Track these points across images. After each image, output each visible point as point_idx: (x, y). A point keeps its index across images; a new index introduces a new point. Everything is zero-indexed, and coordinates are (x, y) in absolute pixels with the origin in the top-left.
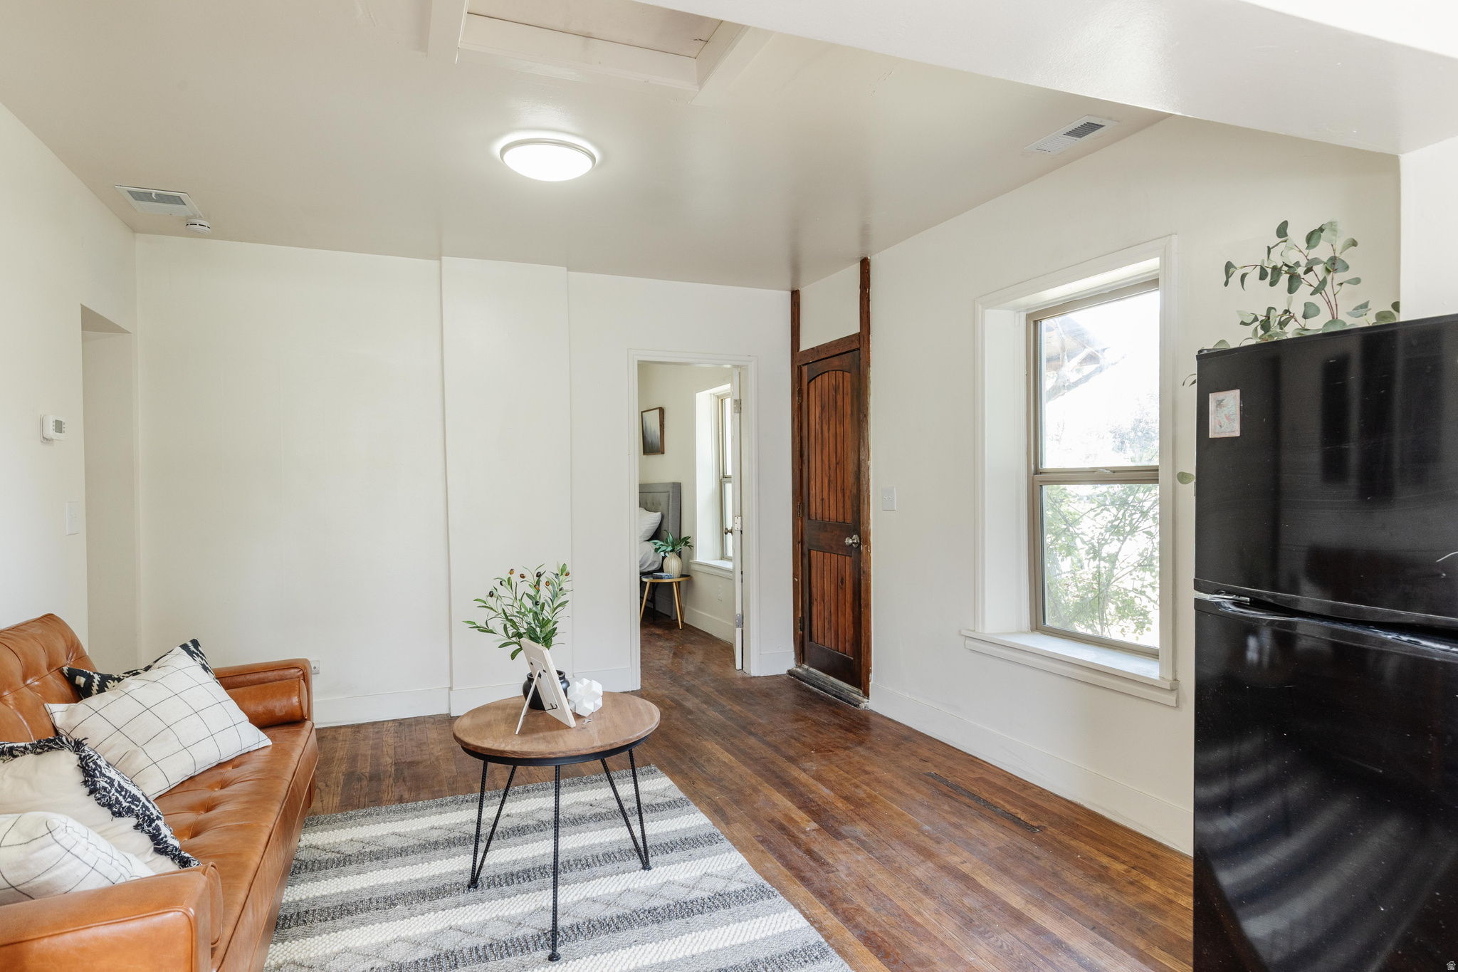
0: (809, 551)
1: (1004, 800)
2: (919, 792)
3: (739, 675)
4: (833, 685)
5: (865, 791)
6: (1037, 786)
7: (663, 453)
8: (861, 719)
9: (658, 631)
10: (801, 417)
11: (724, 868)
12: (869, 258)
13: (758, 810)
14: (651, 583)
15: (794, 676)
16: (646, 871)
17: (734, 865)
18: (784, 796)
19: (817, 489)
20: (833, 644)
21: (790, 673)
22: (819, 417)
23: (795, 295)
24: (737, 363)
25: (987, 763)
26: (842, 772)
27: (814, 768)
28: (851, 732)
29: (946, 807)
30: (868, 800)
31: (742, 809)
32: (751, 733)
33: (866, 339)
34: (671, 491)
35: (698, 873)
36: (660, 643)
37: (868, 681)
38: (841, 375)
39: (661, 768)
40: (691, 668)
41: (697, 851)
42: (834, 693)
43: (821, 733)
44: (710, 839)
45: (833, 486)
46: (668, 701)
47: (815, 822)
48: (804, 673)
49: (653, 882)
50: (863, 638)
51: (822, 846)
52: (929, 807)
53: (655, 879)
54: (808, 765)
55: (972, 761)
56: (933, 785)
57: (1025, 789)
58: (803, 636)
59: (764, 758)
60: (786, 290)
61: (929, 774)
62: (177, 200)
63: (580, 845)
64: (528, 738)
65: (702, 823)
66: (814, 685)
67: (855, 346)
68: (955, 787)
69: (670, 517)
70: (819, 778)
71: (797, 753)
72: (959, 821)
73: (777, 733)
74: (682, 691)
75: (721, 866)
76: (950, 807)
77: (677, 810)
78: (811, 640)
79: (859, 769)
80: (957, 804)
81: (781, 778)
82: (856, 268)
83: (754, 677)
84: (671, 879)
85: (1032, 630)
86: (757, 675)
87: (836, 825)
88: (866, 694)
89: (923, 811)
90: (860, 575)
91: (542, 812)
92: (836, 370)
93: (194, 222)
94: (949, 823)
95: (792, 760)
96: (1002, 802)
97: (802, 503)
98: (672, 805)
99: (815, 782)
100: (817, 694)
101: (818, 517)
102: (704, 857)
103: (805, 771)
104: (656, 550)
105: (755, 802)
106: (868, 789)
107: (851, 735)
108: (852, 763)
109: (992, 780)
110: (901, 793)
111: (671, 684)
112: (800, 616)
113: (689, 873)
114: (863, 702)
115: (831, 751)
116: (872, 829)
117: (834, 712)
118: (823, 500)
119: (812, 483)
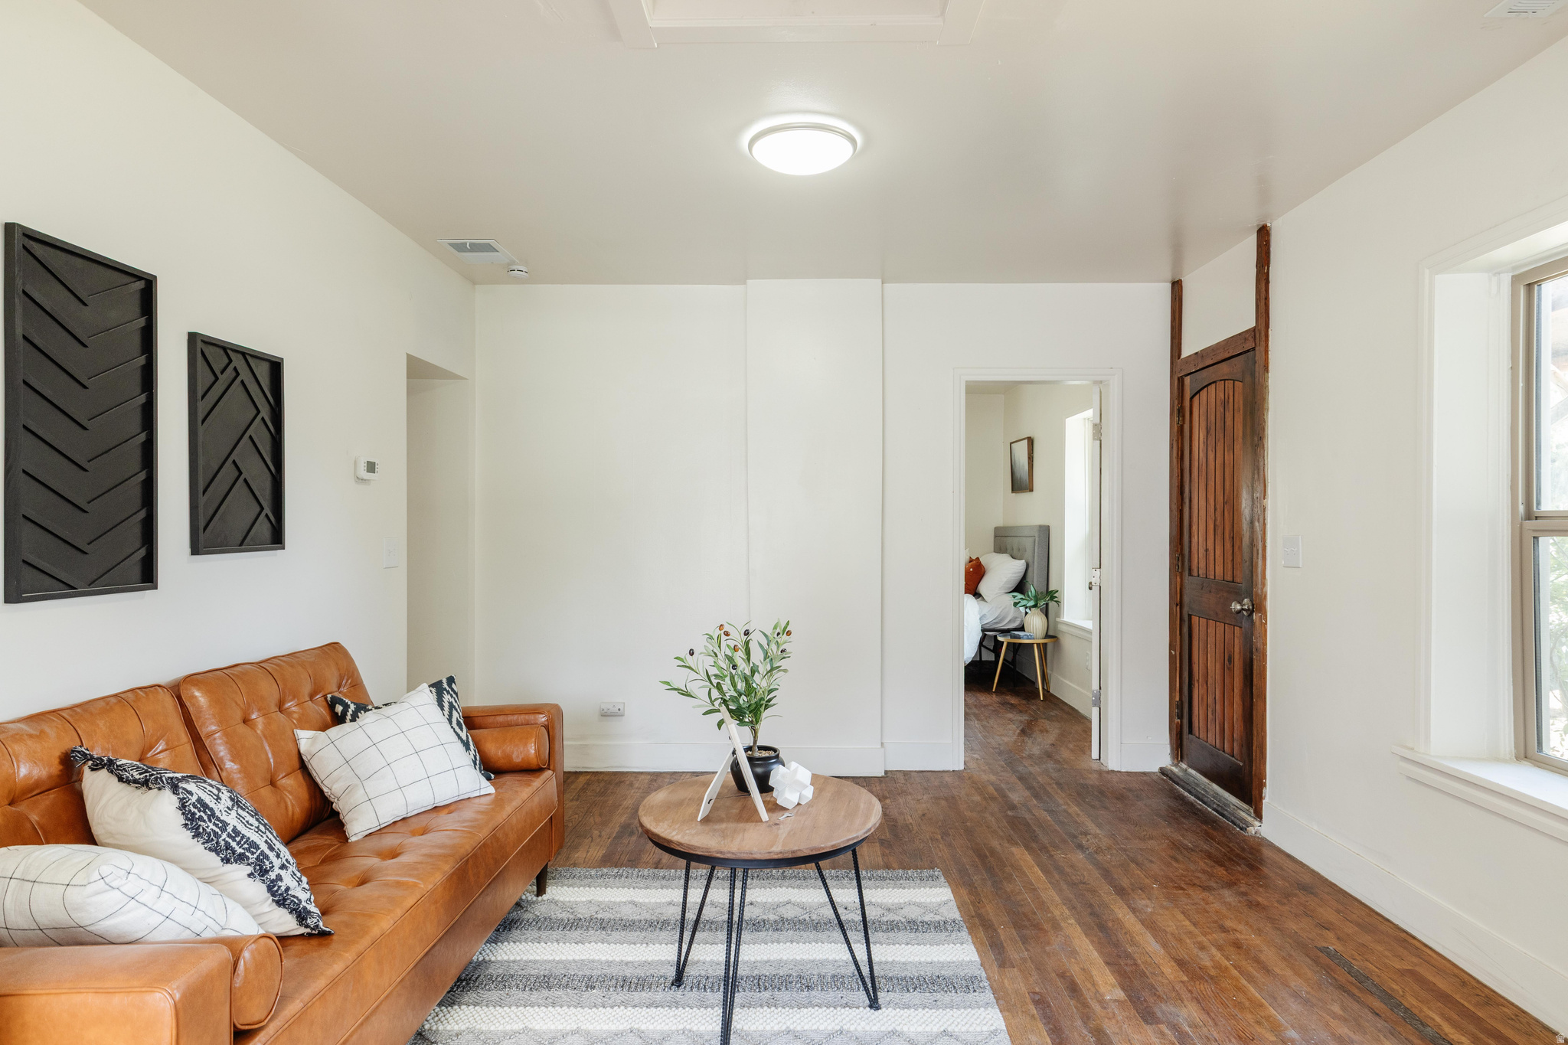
0: (1190, 616)
1: (1443, 1016)
2: (1298, 974)
3: (1095, 766)
4: (1216, 795)
5: (1212, 958)
6: (1512, 1004)
7: (1031, 490)
8: (1243, 850)
9: (1013, 700)
10: (1182, 444)
11: (971, 1029)
12: (1269, 225)
13: (1048, 955)
14: (1008, 643)
15: (1167, 776)
16: (872, 1011)
17: (985, 1028)
18: (1092, 942)
19: (1200, 539)
20: (1217, 741)
21: (1163, 771)
22: (1204, 443)
23: (1177, 287)
24: (1099, 378)
25: (1430, 948)
26: (1187, 923)
27: (1149, 910)
28: (1221, 866)
29: (1336, 1008)
30: (1213, 972)
31: (1027, 950)
32: (1080, 847)
33: (1263, 334)
34: (1036, 535)
35: (935, 1029)
36: (1010, 715)
37: (1261, 798)
38: (1231, 386)
39: (947, 875)
40: (1036, 751)
41: (946, 998)
42: (1215, 806)
43: (1177, 860)
44: (969, 984)
45: (1219, 531)
46: (991, 789)
47: (1123, 989)
48: (1180, 774)
49: (875, 1028)
50: (1255, 738)
51: (1120, 1028)
52: (1306, 1002)
53: (878, 1025)
54: (1142, 902)
55: (1405, 941)
56: (1328, 970)
57: (1487, 1004)
58: (1181, 725)
59: (1084, 883)
60: (1166, 282)
61: (1325, 950)
62: (488, 248)
63: (811, 958)
64: (706, 828)
65: (967, 959)
66: (1190, 793)
67: (1249, 345)
68: (1362, 979)
69: (1035, 567)
70: (1151, 926)
71: (1132, 884)
72: (1351, 1035)
73: (1114, 852)
74: (1014, 779)
75: (968, 1025)
76: (1344, 1008)
77: (944, 935)
78: (1191, 731)
79: (1215, 922)
80: (1356, 1006)
81: (1098, 916)
82: (1251, 241)
83: (1113, 771)
84: (898, 1029)
85: (1518, 758)
86: (1116, 770)
87: (1151, 1000)
88: (1259, 815)
89: (1295, 1006)
90: (1251, 653)
91: (788, 907)
92: (1225, 380)
93: (513, 268)
94: (1333, 1035)
95: (1121, 892)
96: (1438, 1019)
97: (1182, 554)
98: (940, 926)
99: (1143, 930)
100: (1192, 804)
101: (1201, 572)
102: (952, 1008)
103: (1134, 910)
104: (1016, 604)
105: (1049, 943)
106: (1218, 955)
107: (1220, 871)
108: (1207, 912)
109: (1431, 978)
110: (1268, 971)
111: (1003, 767)
112: (1178, 699)
113: (924, 1026)
114: (1253, 826)
115: (1182, 889)
116: (1205, 1017)
117: (1207, 833)
118: (1206, 550)
119: (1194, 528)
